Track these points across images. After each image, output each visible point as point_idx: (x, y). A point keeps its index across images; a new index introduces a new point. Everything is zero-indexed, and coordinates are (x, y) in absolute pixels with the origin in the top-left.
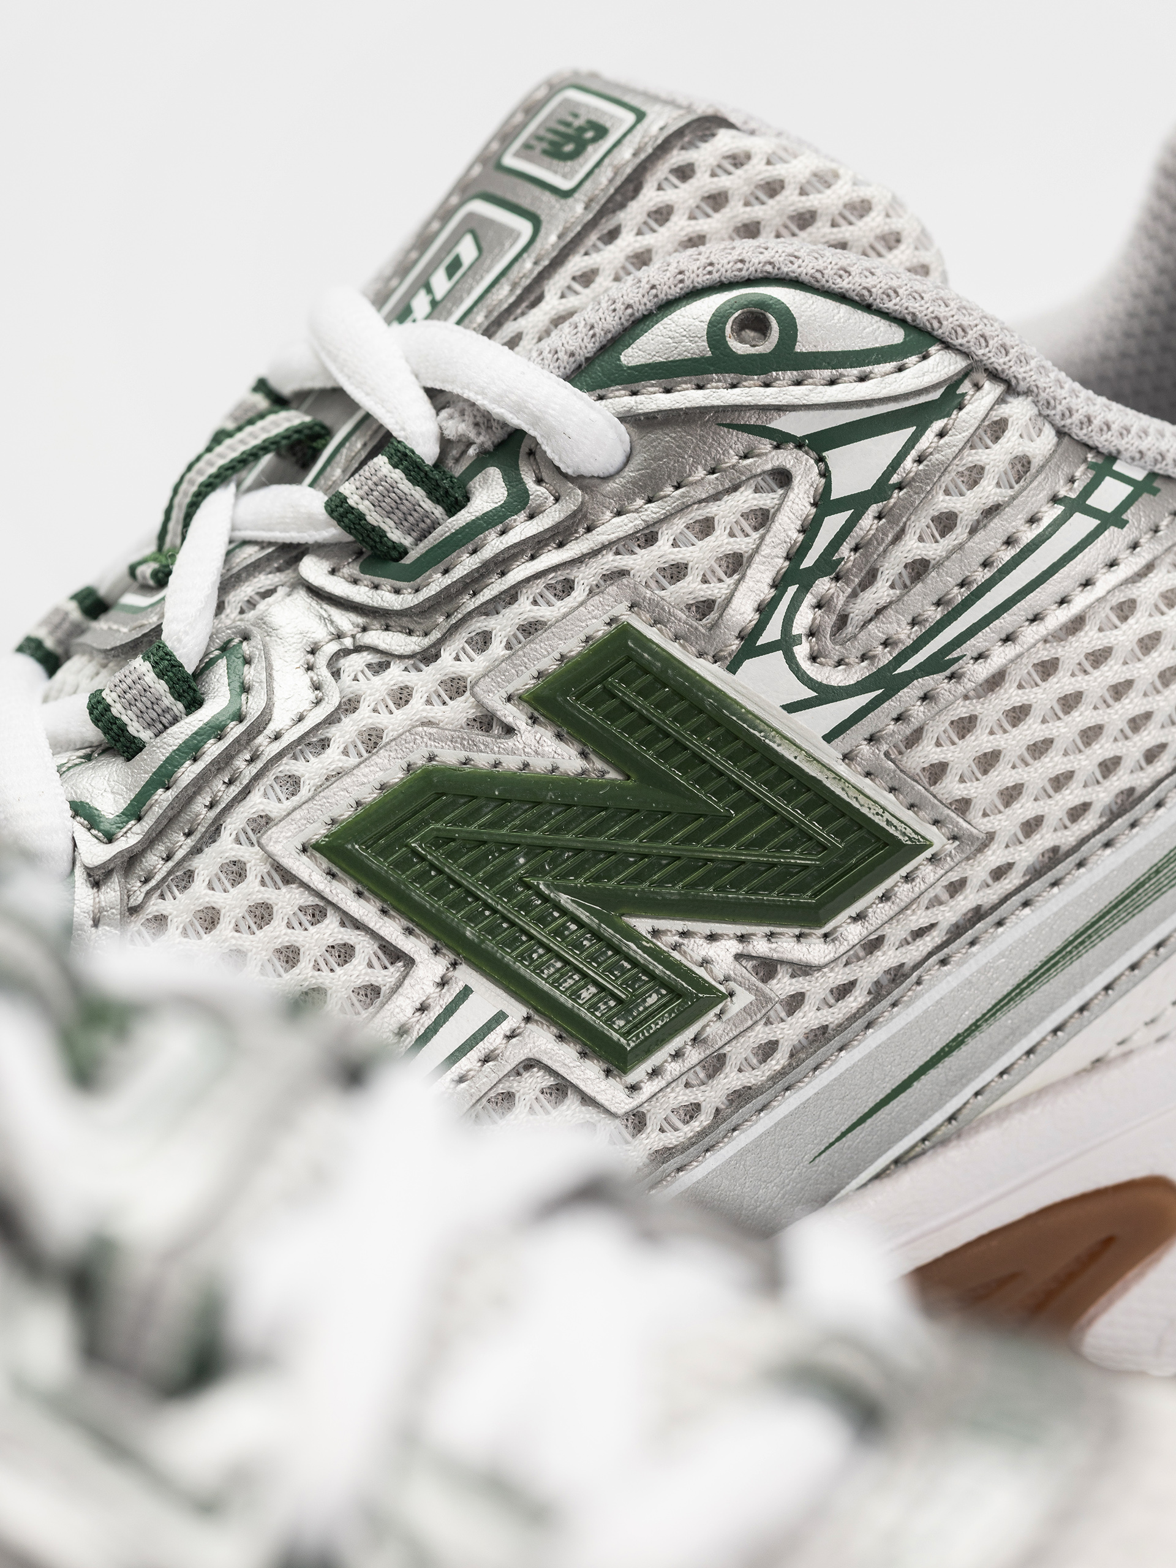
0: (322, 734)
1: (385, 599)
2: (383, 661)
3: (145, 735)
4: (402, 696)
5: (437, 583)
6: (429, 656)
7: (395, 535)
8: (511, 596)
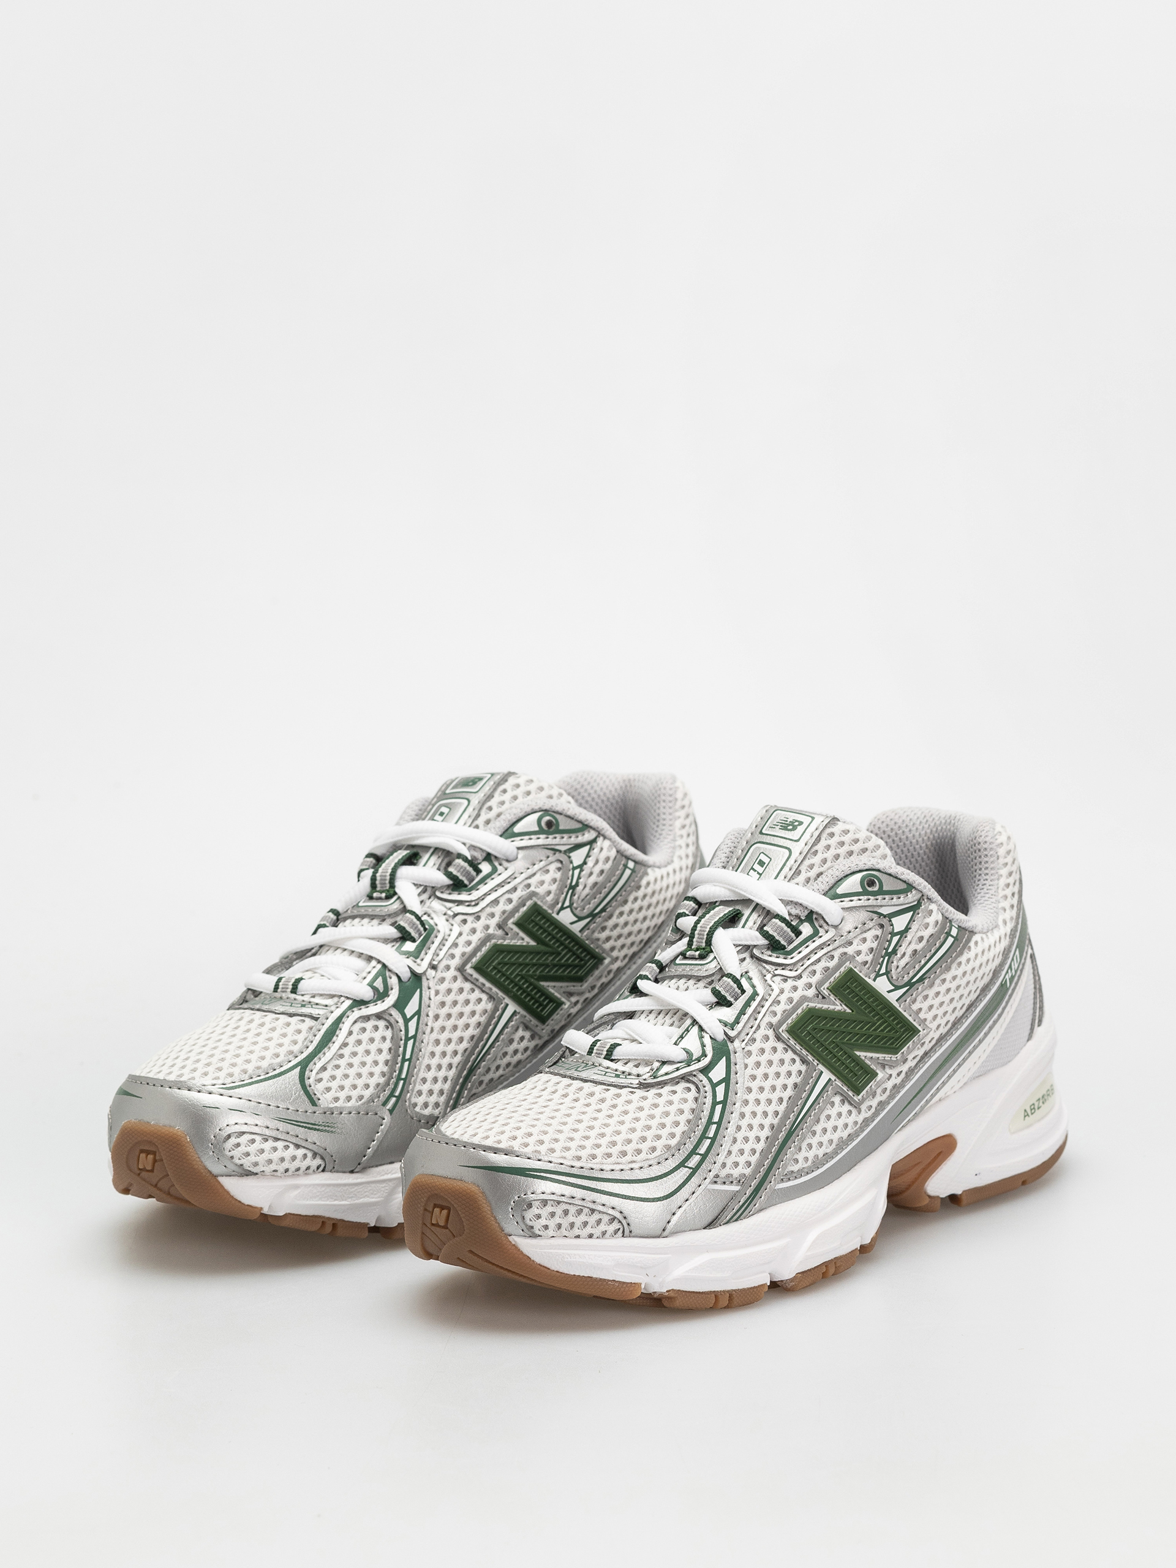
0: (777, 999)
1: (781, 960)
2: (785, 979)
3: (732, 1000)
4: (795, 989)
5: (797, 957)
6: (800, 977)
7: (783, 942)
8: (819, 960)
